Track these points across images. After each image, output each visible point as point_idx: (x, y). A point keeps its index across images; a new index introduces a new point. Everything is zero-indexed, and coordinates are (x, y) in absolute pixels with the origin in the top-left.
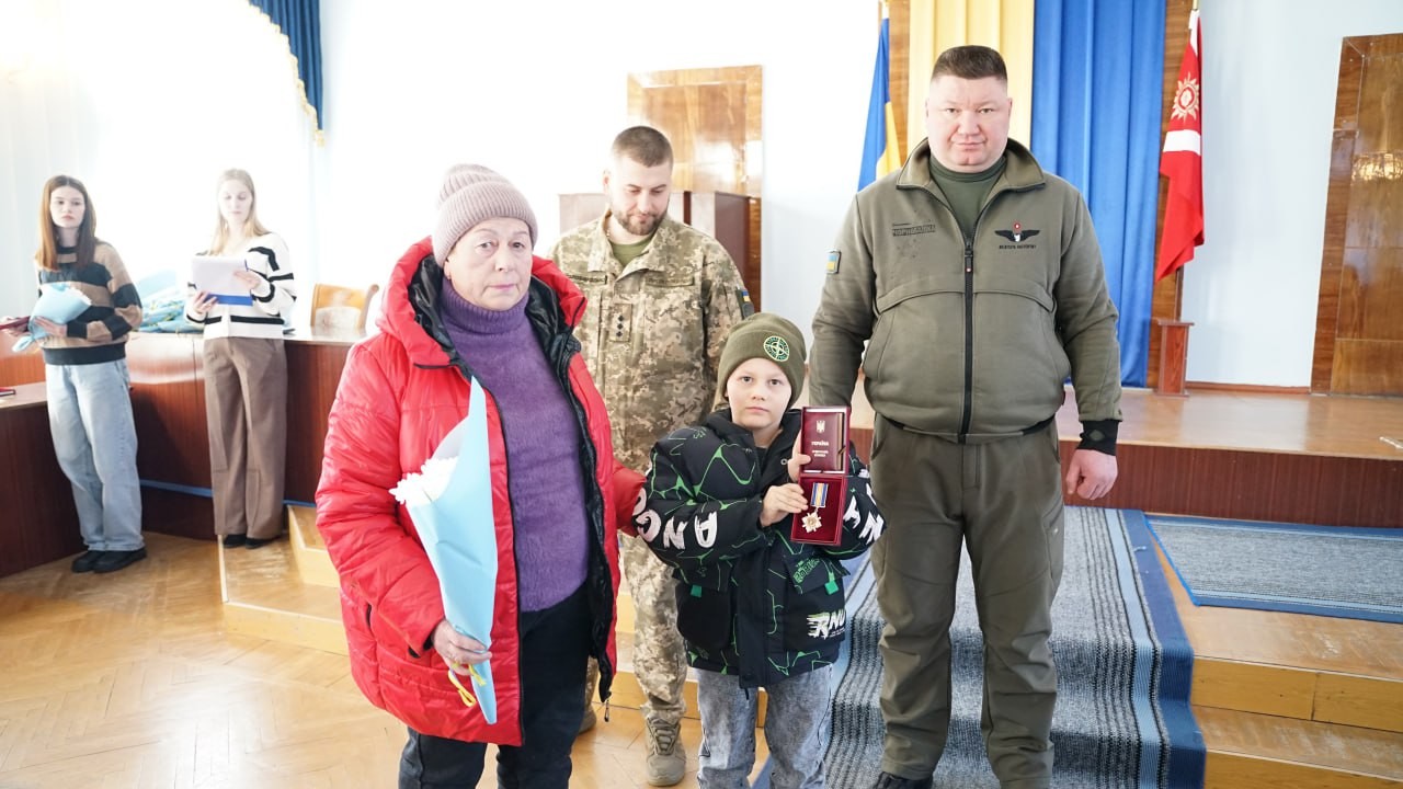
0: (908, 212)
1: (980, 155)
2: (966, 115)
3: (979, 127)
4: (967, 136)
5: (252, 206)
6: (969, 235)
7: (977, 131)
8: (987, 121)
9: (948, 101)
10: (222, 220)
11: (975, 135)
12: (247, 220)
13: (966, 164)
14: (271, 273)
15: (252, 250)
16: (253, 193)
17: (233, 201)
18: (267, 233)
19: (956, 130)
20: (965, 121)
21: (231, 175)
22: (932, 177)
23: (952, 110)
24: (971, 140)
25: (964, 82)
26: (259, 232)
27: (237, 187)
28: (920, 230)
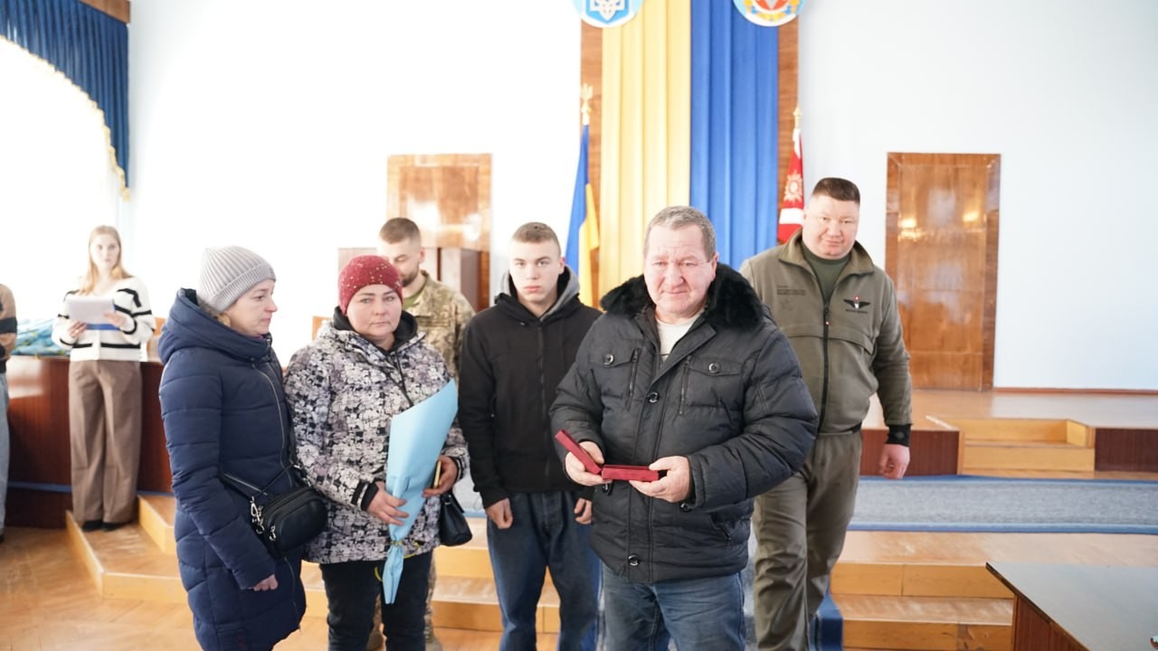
0: (788, 279)
1: (838, 250)
2: (834, 223)
3: (841, 232)
4: (832, 237)
5: (119, 256)
6: (827, 299)
7: (839, 234)
8: (846, 229)
9: (824, 213)
10: (93, 265)
11: (837, 237)
12: (114, 267)
13: (829, 254)
14: (135, 310)
15: (120, 290)
16: (120, 245)
17: (105, 251)
18: (130, 277)
19: (826, 231)
20: (833, 228)
21: (102, 230)
22: (805, 258)
23: (825, 219)
24: (835, 240)
25: (837, 202)
26: (125, 276)
27: (106, 239)
28: (796, 292)
